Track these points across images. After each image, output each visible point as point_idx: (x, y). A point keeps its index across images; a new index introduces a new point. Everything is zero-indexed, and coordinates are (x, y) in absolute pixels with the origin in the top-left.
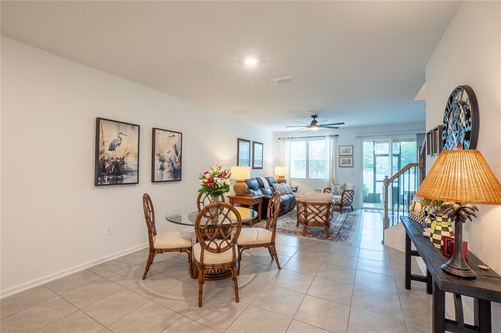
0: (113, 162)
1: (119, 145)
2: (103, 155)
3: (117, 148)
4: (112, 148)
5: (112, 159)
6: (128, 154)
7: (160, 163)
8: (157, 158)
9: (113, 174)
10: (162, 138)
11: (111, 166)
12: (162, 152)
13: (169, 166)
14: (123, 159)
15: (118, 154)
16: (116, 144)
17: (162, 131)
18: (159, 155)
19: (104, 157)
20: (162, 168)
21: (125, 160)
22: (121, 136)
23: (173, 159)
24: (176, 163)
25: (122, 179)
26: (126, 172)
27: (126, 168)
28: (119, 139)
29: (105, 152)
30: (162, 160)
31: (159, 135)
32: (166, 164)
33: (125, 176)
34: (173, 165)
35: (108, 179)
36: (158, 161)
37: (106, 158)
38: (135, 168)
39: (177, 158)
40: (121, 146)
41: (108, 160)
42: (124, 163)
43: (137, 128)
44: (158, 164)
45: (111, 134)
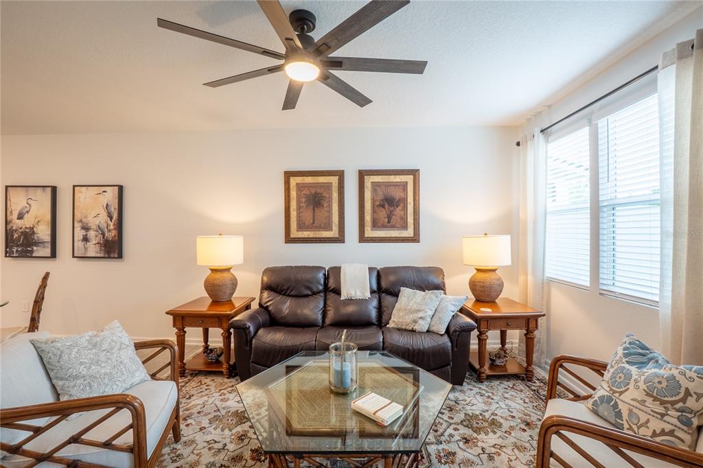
0: (22, 232)
1: (28, 212)
2: (11, 225)
3: (26, 216)
4: (20, 217)
5: (21, 228)
6: (38, 222)
7: (83, 232)
8: (77, 225)
9: (22, 245)
10: (85, 198)
11: (20, 237)
12: (86, 217)
13: (96, 236)
14: (33, 228)
15: (27, 222)
16: (24, 211)
17: (85, 188)
18: (81, 221)
19: (12, 227)
20: (86, 239)
21: (35, 230)
22: (30, 201)
23: (104, 226)
24: (109, 231)
25: (32, 252)
26: (37, 243)
27: (36, 238)
28: (28, 206)
29: (13, 221)
30: (86, 228)
31: (80, 194)
32: (92, 234)
33: (35, 248)
34: (103, 234)
35: (17, 251)
36: (79, 229)
37: (14, 228)
38: (47, 238)
39: (112, 224)
40: (30, 213)
41: (16, 230)
42: (34, 233)
43: (49, 190)
44: (79, 234)
45: (18, 201)
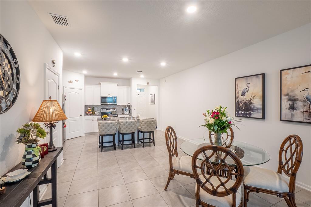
0: (244, 103)
1: (247, 91)
2: (238, 99)
3: (246, 94)
4: (243, 94)
5: (243, 101)
6: (254, 97)
7: (291, 103)
8: (284, 97)
9: (244, 110)
10: (292, 77)
11: (243, 105)
12: (292, 91)
13: (304, 106)
14: (251, 100)
15: (247, 97)
16: (245, 91)
17: (292, 70)
18: (288, 95)
19: (239, 100)
21: (252, 101)
22: (249, 85)
25: (250, 114)
26: (253, 110)
27: (252, 106)
28: (247, 88)
29: (239, 97)
30: (293, 100)
31: (287, 76)
32: (299, 104)
33: (252, 112)
35: (241, 113)
36: (286, 100)
37: (240, 101)
38: (260, 107)
40: (248, 92)
41: (241, 102)
42: (251, 103)
43: (261, 76)
44: (286, 104)
45: (242, 85)
